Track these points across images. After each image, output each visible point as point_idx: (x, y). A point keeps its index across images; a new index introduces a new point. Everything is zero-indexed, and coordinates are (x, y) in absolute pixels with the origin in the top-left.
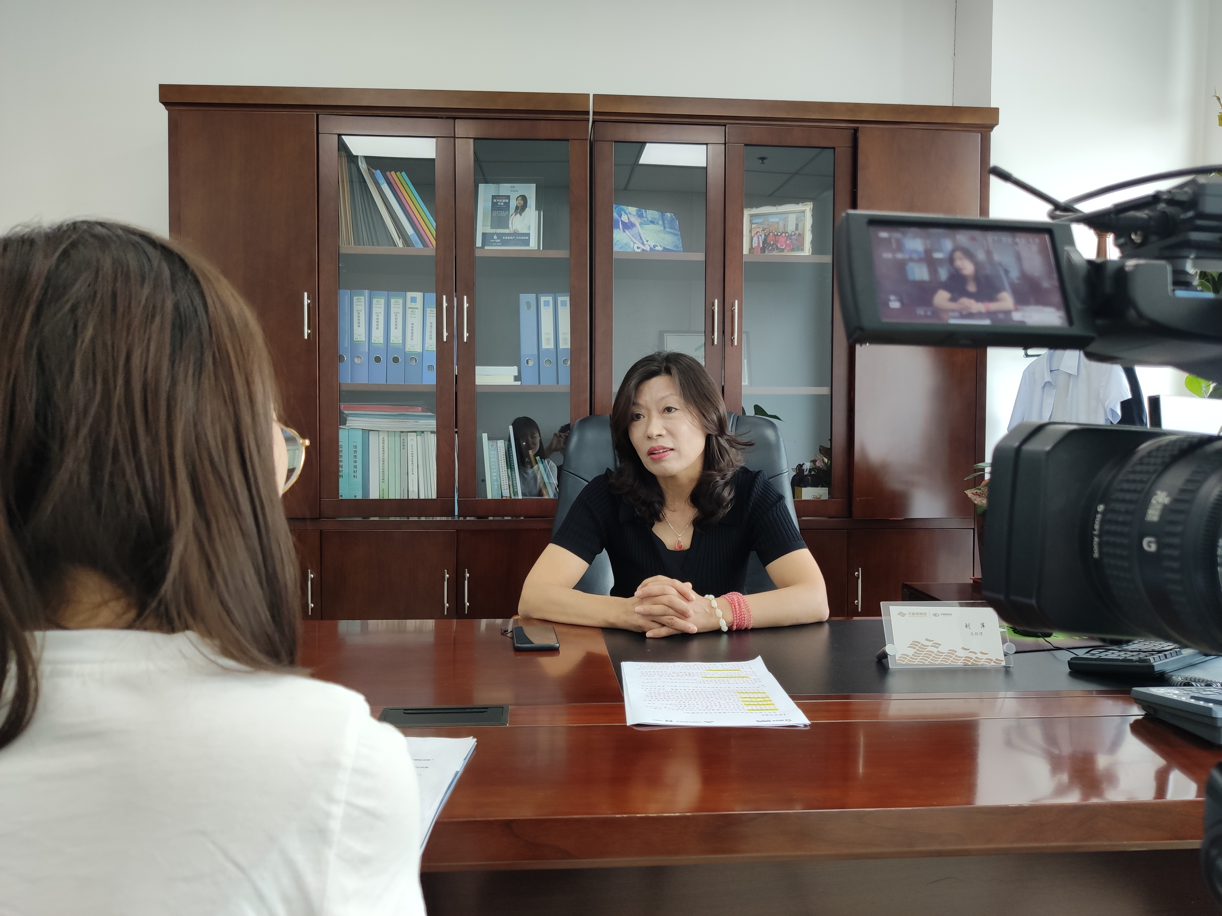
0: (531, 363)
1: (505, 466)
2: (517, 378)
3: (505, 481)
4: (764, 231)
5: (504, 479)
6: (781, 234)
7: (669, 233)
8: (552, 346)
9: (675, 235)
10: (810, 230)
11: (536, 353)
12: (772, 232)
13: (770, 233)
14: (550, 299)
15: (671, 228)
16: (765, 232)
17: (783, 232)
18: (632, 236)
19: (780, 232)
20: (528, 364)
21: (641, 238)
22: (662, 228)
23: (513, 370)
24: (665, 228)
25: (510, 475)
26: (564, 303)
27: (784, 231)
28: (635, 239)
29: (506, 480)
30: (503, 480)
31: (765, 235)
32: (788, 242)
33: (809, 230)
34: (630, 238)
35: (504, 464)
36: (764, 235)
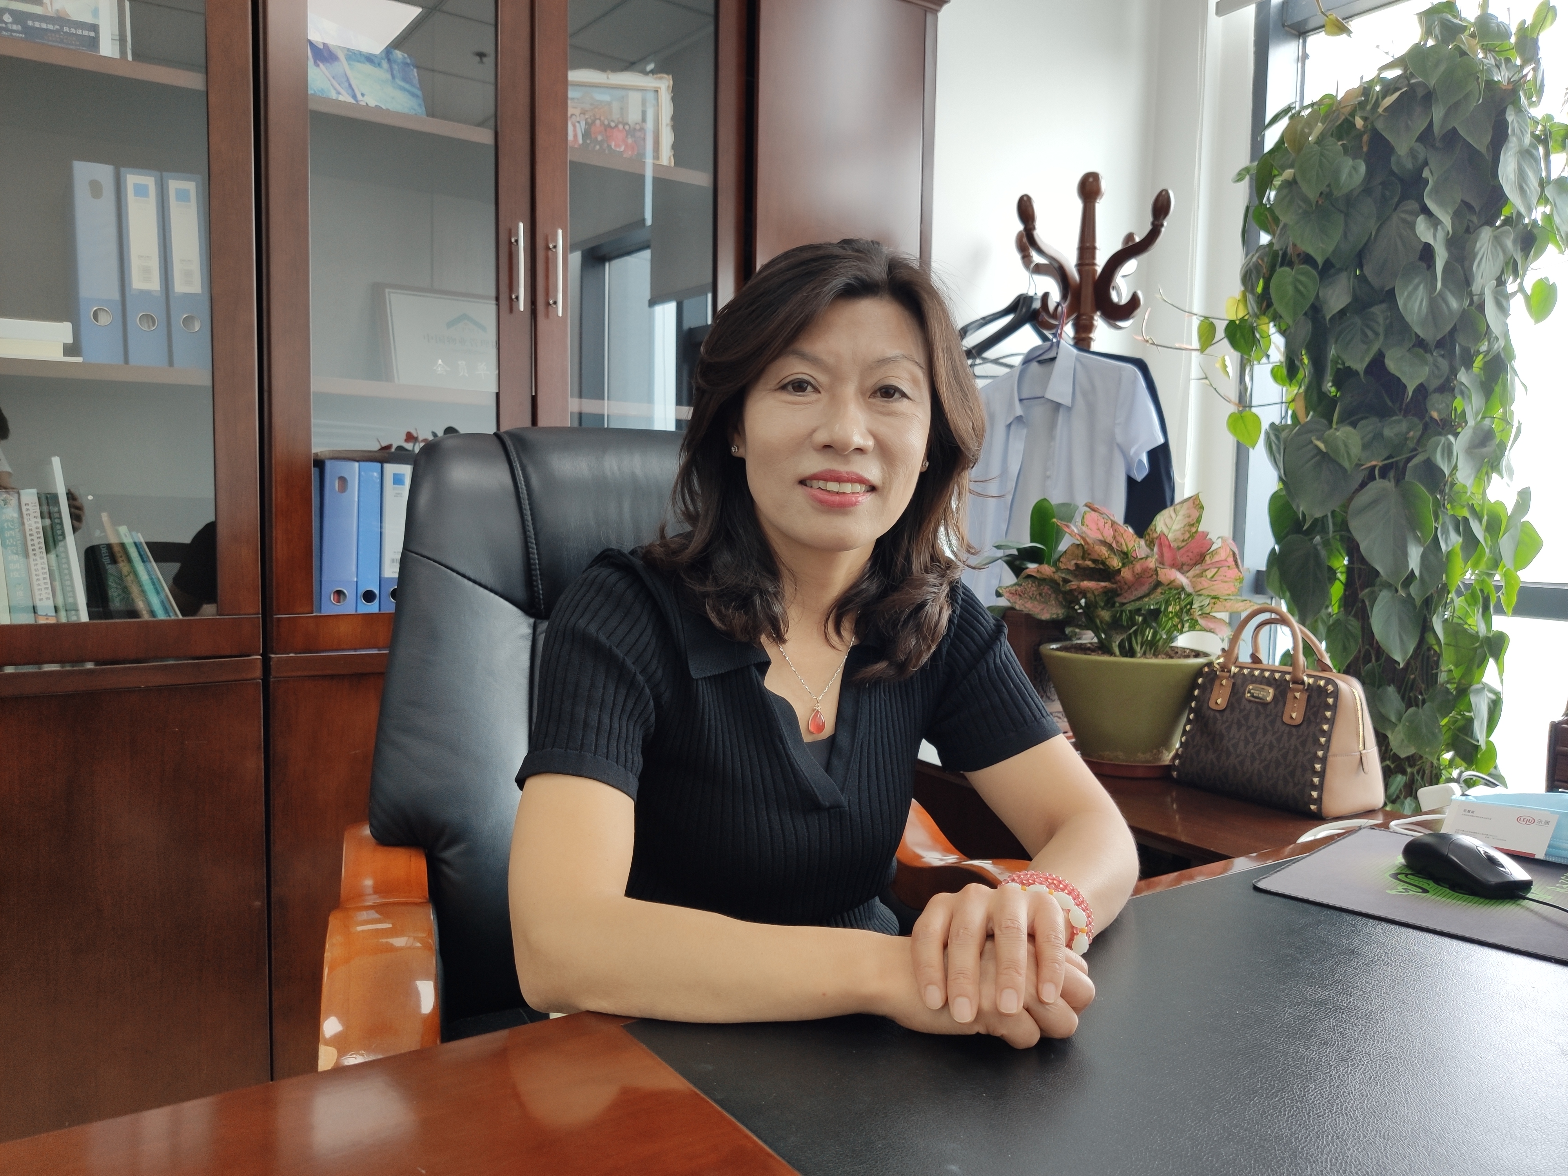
0: (104, 319)
1: (40, 548)
2: (70, 350)
3: (42, 582)
4: (584, 114)
5: (41, 577)
6: (616, 126)
7: (402, 89)
8: (154, 285)
9: (414, 95)
10: (670, 125)
11: (116, 296)
12: (600, 119)
13: (596, 119)
14: (149, 181)
15: (405, 79)
16: (587, 117)
17: (619, 122)
18: (333, 78)
19: (613, 121)
20: (97, 322)
21: (350, 85)
22: (389, 76)
23: (63, 331)
24: (393, 77)
25: (55, 568)
26: (183, 196)
27: (621, 120)
28: (339, 85)
29: (44, 579)
30: (38, 580)
31: (587, 123)
32: (630, 141)
33: (667, 125)
34: (330, 81)
35: (39, 543)
36: (584, 122)
